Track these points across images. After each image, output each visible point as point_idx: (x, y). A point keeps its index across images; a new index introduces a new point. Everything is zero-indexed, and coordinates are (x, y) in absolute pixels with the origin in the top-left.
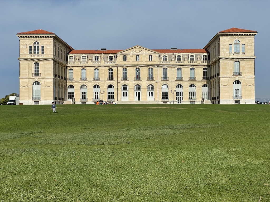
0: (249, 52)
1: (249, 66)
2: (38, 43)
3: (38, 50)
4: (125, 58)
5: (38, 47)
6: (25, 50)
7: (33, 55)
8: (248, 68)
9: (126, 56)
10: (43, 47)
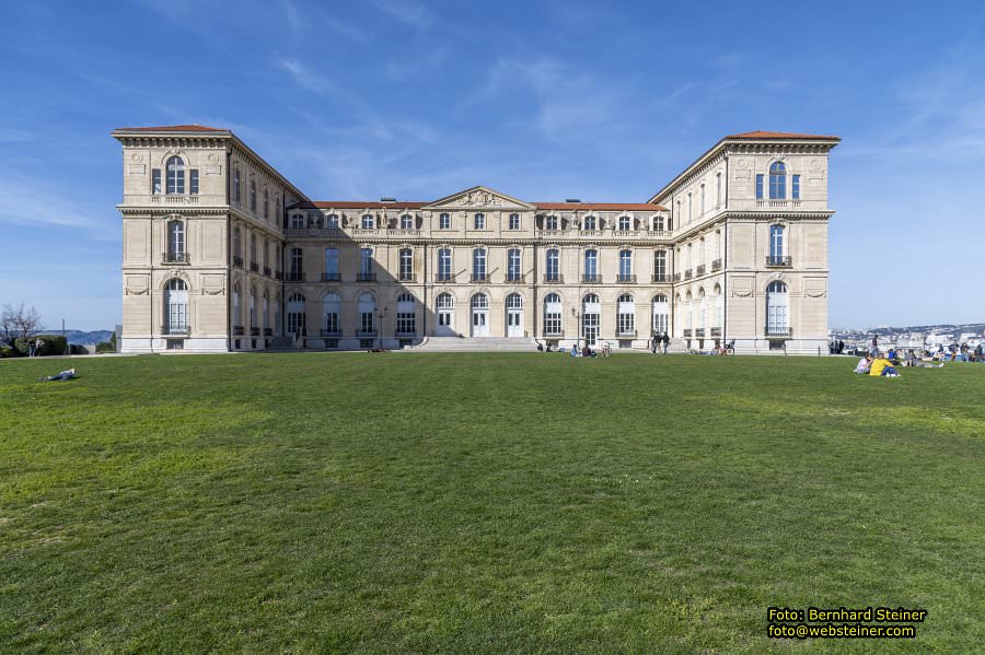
0: (812, 198)
1: (813, 240)
2: (181, 162)
3: (181, 183)
4: (444, 221)
5: (181, 173)
6: (140, 183)
7: (163, 199)
8: (811, 245)
9: (447, 216)
10: (194, 173)
